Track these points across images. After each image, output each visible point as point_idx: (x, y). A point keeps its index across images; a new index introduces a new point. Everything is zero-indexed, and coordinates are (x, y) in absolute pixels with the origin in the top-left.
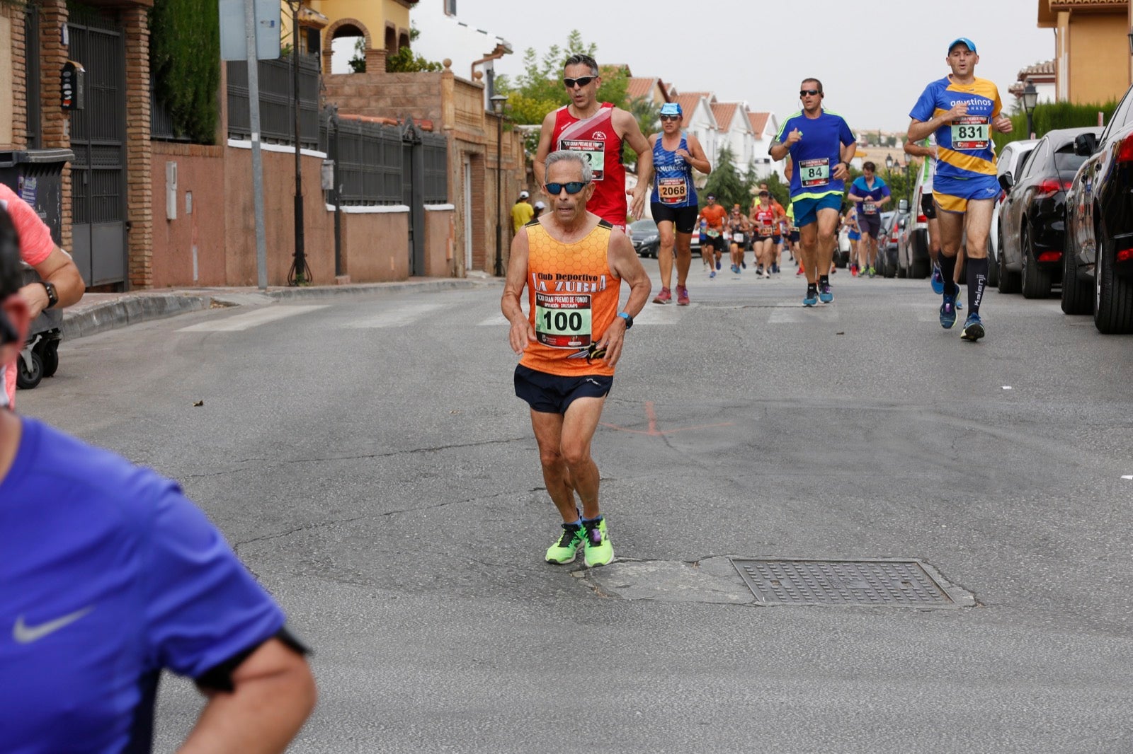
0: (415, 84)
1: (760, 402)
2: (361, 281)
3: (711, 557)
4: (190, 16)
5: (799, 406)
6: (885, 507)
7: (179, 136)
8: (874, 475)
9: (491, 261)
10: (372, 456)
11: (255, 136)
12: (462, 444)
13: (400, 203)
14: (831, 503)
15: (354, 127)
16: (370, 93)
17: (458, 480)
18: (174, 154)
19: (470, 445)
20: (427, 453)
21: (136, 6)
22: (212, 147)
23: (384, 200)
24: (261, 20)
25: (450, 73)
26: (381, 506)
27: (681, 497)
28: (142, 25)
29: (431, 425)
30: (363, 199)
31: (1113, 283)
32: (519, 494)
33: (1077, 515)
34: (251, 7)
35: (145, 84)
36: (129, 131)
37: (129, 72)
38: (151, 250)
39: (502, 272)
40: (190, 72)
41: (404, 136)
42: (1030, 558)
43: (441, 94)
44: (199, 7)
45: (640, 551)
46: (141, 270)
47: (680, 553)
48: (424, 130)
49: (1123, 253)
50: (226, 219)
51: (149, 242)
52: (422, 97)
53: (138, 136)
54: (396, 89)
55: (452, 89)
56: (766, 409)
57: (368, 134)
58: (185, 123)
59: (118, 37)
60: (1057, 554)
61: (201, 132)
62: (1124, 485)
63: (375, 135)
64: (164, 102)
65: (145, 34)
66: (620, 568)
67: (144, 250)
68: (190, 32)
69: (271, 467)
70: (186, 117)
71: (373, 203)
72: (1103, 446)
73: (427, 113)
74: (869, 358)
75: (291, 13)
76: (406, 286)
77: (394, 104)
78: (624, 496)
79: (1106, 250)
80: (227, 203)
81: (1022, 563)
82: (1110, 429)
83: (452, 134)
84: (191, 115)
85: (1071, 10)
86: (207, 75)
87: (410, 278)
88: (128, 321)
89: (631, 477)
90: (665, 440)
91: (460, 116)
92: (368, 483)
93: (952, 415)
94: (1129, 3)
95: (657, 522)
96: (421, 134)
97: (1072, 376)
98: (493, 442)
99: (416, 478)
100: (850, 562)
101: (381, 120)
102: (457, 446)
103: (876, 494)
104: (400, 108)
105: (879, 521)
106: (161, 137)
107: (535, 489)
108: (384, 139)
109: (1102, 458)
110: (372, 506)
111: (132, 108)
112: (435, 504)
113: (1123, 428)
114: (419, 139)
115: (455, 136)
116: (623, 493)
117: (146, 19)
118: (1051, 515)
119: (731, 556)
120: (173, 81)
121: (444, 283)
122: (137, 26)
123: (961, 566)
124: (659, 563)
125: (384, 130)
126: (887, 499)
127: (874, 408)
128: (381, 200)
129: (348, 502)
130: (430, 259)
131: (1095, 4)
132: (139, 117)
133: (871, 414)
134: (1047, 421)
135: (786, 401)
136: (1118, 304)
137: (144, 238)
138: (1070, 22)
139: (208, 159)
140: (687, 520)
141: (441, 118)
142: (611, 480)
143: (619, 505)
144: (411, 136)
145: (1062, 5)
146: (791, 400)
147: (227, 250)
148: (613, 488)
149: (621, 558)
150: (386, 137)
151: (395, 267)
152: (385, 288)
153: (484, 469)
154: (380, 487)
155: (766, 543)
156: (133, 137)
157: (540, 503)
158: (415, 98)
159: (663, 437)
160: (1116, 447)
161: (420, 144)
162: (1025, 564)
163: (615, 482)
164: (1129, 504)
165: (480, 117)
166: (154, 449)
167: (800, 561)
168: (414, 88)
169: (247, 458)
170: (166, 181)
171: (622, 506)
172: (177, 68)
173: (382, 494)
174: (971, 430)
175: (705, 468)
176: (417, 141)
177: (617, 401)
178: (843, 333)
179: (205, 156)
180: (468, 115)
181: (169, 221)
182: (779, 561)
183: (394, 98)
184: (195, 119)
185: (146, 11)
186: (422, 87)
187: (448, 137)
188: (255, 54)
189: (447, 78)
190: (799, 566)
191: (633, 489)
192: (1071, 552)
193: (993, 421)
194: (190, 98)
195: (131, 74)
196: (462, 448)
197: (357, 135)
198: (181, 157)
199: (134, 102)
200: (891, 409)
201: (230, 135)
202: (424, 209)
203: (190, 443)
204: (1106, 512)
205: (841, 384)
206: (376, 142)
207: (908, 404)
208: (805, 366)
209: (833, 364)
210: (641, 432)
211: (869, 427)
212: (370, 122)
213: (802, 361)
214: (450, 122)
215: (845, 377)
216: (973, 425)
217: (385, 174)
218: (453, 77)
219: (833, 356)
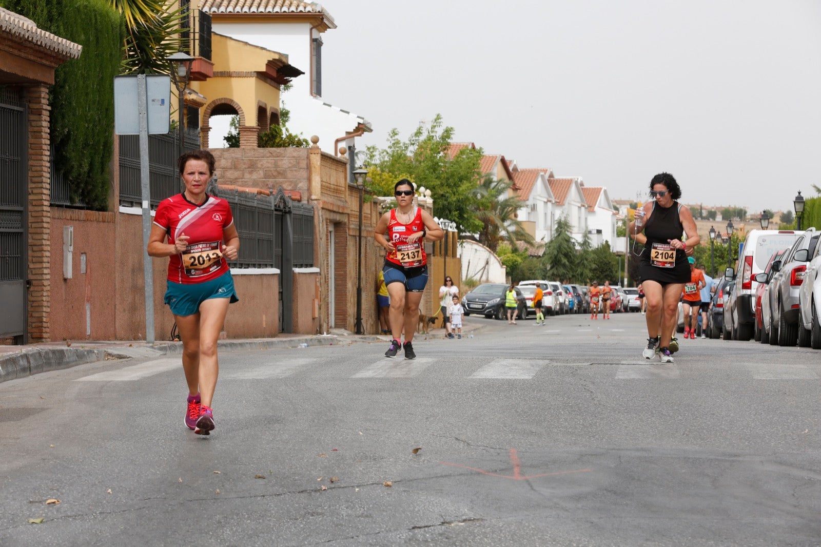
0: (286, 158)
1: (614, 451)
2: (236, 337)
4: (87, 94)
5: (650, 455)
7: (76, 203)
8: (722, 519)
9: (351, 320)
10: (264, 496)
11: (146, 204)
12: (345, 485)
13: (272, 266)
14: (683, 544)
16: (244, 166)
17: (343, 518)
18: (71, 219)
19: (352, 487)
20: (313, 493)
21: (37, 84)
22: (105, 213)
23: (257, 263)
24: (153, 99)
25: (318, 148)
26: (273, 542)
27: (547, 537)
28: (43, 101)
29: (316, 468)
30: (238, 262)
32: (399, 532)
34: (144, 86)
35: (46, 155)
36: (31, 197)
37: (31, 144)
38: (48, 307)
39: (362, 330)
40: (86, 145)
41: (275, 206)
43: (309, 168)
44: (95, 86)
46: (40, 324)
48: (294, 200)
50: (117, 278)
51: (48, 299)
52: (291, 171)
53: (39, 203)
54: (268, 163)
55: (319, 163)
56: (620, 457)
57: (244, 203)
58: (81, 191)
59: (21, 112)
61: (94, 200)
63: (250, 204)
64: (62, 172)
65: (46, 110)
67: (42, 306)
68: (87, 109)
69: (171, 505)
70: (82, 185)
71: (248, 266)
73: (296, 185)
74: (712, 413)
75: (177, 92)
76: (278, 342)
77: (267, 176)
78: (495, 536)
80: (118, 264)
83: (319, 204)
84: (86, 183)
86: (102, 148)
87: (279, 335)
88: (30, 370)
89: (500, 518)
90: (529, 484)
91: (325, 188)
92: (261, 521)
93: (791, 465)
96: (290, 204)
98: (373, 484)
99: (304, 517)
101: (255, 190)
102: (340, 488)
103: (724, 537)
104: (270, 180)
106: (59, 203)
107: (413, 528)
108: (258, 208)
110: (265, 541)
111: (33, 177)
112: (323, 541)
114: (290, 208)
115: (321, 206)
116: (493, 532)
117: (47, 96)
120: (71, 153)
121: (311, 340)
122: (40, 103)
125: (258, 200)
126: (735, 542)
127: (719, 458)
128: (253, 263)
129: (243, 538)
130: (297, 317)
132: (40, 185)
133: (717, 463)
135: (638, 450)
137: (42, 296)
139: (102, 224)
141: (309, 189)
142: (482, 520)
144: (282, 206)
146: (643, 450)
147: (117, 307)
148: (484, 527)
150: (260, 206)
151: (266, 325)
152: (259, 343)
153: (365, 509)
154: (272, 524)
156: (34, 203)
157: (419, 540)
158: (285, 171)
159: (527, 481)
161: (290, 212)
163: (485, 522)
165: (343, 189)
166: (63, 488)
168: (284, 162)
169: (149, 497)
170: (63, 243)
171: (492, 544)
172: (75, 141)
173: (274, 531)
174: (810, 480)
175: (567, 510)
176: (287, 210)
177: (484, 448)
179: (98, 221)
180: (332, 186)
181: (65, 280)
183: (266, 170)
184: (90, 187)
185: (48, 89)
186: (292, 161)
187: (315, 207)
188: (146, 129)
189: (315, 154)
191: (502, 529)
194: (86, 168)
195: (32, 145)
196: (346, 490)
197: (234, 203)
198: (77, 222)
199: (36, 171)
200: (735, 458)
201: (122, 202)
202: (293, 271)
203: (97, 483)
205: (687, 435)
206: (251, 211)
207: (750, 455)
208: (653, 419)
209: (678, 417)
210: (507, 477)
211: (716, 475)
212: (245, 192)
213: (650, 413)
214: (316, 193)
215: (690, 429)
216: (812, 475)
217: (258, 240)
218: (320, 152)
219: (676, 409)
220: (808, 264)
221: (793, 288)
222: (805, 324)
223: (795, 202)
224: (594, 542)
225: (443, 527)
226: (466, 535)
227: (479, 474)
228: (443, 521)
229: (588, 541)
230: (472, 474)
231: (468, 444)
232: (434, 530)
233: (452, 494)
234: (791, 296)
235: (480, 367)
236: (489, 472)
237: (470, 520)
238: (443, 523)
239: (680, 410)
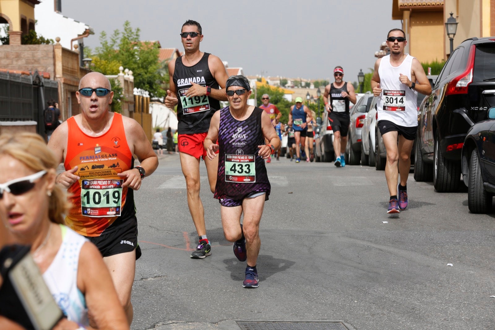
0: (39, 51)
3: (225, 320)
5: (270, 234)
6: (322, 291)
8: (315, 273)
13: (32, 120)
14: (291, 288)
15: (5, 76)
16: (13, 57)
23: (22, 118)
25: (60, 45)
27: (207, 286)
31: (444, 164)
33: (431, 295)
41: (33, 82)
42: (405, 319)
43: (54, 57)
45: (185, 317)
47: (207, 317)
48: (45, 78)
49: (450, 146)
52: (43, 59)
54: (28, 54)
55: (60, 55)
57: (12, 80)
60: (420, 318)
62: (456, 277)
63: (17, 81)
66: (173, 327)
71: (16, 120)
72: (443, 256)
73: (46, 69)
74: (308, 207)
77: (27, 63)
78: (174, 286)
79: (441, 145)
81: (401, 322)
82: (447, 246)
83: (61, 80)
85: (411, 10)
89: (177, 275)
91: (65, 70)
94: (444, 6)
95: (193, 300)
96: (43, 80)
97: (423, 216)
100: (303, 322)
101: (19, 72)
104: (30, 65)
105: (319, 298)
108: (23, 83)
109: (443, 262)
113: (454, 246)
114: (42, 83)
115: (62, 81)
116: (173, 284)
118: (416, 295)
119: (237, 320)
123: (366, 324)
124: (196, 324)
125: (22, 78)
126: (322, 286)
127: (313, 234)
128: (20, 118)
131: (424, 6)
133: (311, 238)
134: (411, 242)
136: (447, 175)
138: (411, 16)
140: (211, 299)
141: (55, 71)
142: (167, 276)
143: (172, 291)
144: (37, 82)
145: (406, 7)
148: (168, 281)
149: (174, 321)
155: (256, 312)
160: (450, 256)
161: (43, 86)
162: (403, 322)
163: (169, 278)
164: (459, 288)
165: (76, 71)
167: (275, 322)
168: (39, 54)
174: (368, 247)
175: (219, 269)
176: (41, 84)
177: (167, 232)
178: (292, 193)
180: (70, 69)
182: (263, 322)
183: (27, 59)
186: (43, 53)
187: (59, 82)
189: (58, 48)
190: (274, 324)
192: (428, 316)
193: (380, 241)
197: (7, 80)
200: (322, 235)
204: (447, 293)
205: (293, 221)
206: (18, 85)
207: (332, 233)
208: (272, 212)
209: (288, 210)
210: (182, 249)
211: (311, 245)
212: (14, 73)
213: (270, 208)
214: (59, 73)
215: (295, 218)
216: (369, 244)
217: (23, 103)
218: (61, 47)
219: (287, 205)
220: (366, 114)
221: (358, 129)
222: (365, 151)
223: (358, 76)
224: (236, 288)
225: (142, 281)
226: (157, 286)
227: (165, 248)
228: (142, 278)
229: (232, 288)
230: (160, 248)
231: (157, 229)
232: (137, 283)
233: (147, 261)
234: (356, 134)
235: (164, 181)
236: (170, 246)
237: (158, 277)
238: (142, 279)
239: (289, 205)
